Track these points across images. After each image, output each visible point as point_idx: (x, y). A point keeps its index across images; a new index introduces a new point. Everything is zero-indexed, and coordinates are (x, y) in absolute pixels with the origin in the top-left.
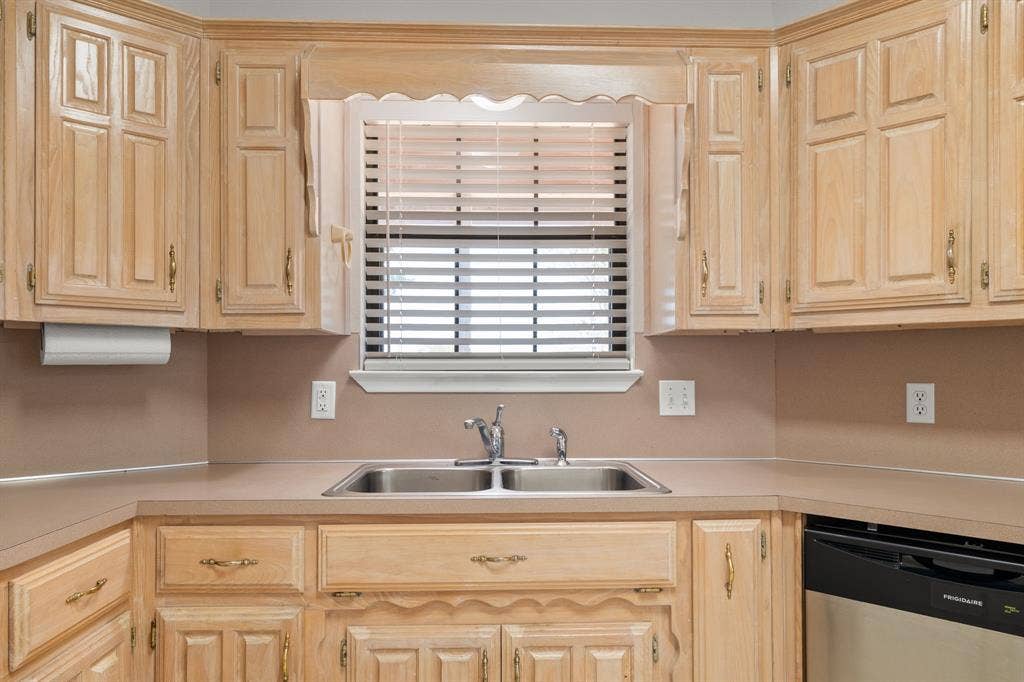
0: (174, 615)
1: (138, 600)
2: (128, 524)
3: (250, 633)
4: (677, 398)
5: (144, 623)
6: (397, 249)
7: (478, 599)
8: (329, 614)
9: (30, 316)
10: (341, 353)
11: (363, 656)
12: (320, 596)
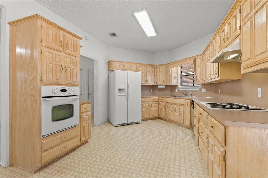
0: (160, 103)
1: (159, 101)
2: (158, 97)
3: (163, 104)
4: (204, 91)
6: (183, 77)
7: (174, 104)
9: (156, 85)
10: (178, 86)
12: (166, 103)
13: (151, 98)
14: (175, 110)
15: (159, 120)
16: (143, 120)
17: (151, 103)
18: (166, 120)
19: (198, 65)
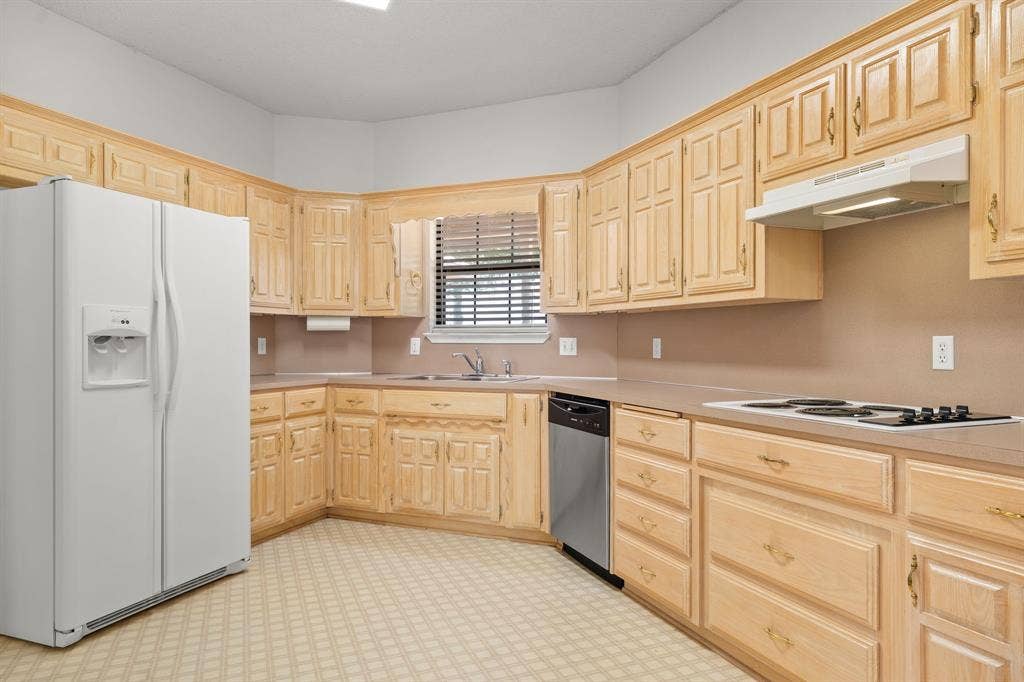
0: (340, 419)
1: (329, 413)
2: (326, 385)
3: (362, 427)
4: (568, 346)
5: (331, 422)
6: (449, 276)
7: (436, 420)
8: (387, 424)
9: (301, 313)
10: (423, 324)
11: (397, 438)
12: (383, 416)
13: (289, 394)
14: (443, 452)
15: (331, 523)
16: (257, 540)
17: (290, 424)
18: (379, 520)
19: (556, 224)
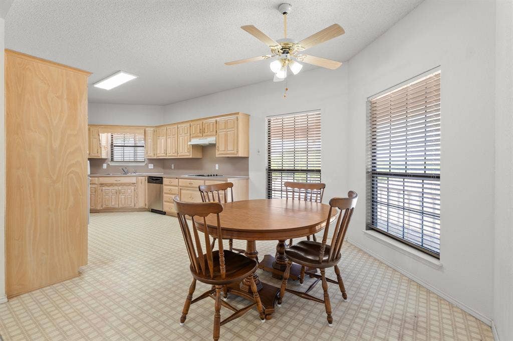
4: (151, 166)
6: (115, 148)
7: (116, 185)
8: (100, 186)
11: (103, 190)
14: (118, 192)
19: (149, 138)
